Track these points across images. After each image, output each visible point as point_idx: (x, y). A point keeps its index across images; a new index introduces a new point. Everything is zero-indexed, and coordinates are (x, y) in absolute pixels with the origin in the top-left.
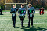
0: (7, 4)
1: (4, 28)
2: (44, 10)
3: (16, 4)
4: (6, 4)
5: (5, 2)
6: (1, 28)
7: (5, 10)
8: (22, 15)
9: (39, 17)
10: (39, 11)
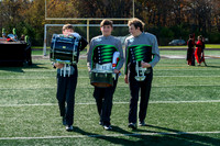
0: (53, 22)
1: (40, 122)
2: (207, 46)
3: (91, 22)
4: (47, 22)
5: (43, 14)
6: (27, 122)
7: (45, 47)
8: (104, 69)
9: (185, 74)
10: (186, 52)
